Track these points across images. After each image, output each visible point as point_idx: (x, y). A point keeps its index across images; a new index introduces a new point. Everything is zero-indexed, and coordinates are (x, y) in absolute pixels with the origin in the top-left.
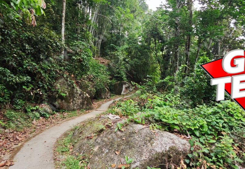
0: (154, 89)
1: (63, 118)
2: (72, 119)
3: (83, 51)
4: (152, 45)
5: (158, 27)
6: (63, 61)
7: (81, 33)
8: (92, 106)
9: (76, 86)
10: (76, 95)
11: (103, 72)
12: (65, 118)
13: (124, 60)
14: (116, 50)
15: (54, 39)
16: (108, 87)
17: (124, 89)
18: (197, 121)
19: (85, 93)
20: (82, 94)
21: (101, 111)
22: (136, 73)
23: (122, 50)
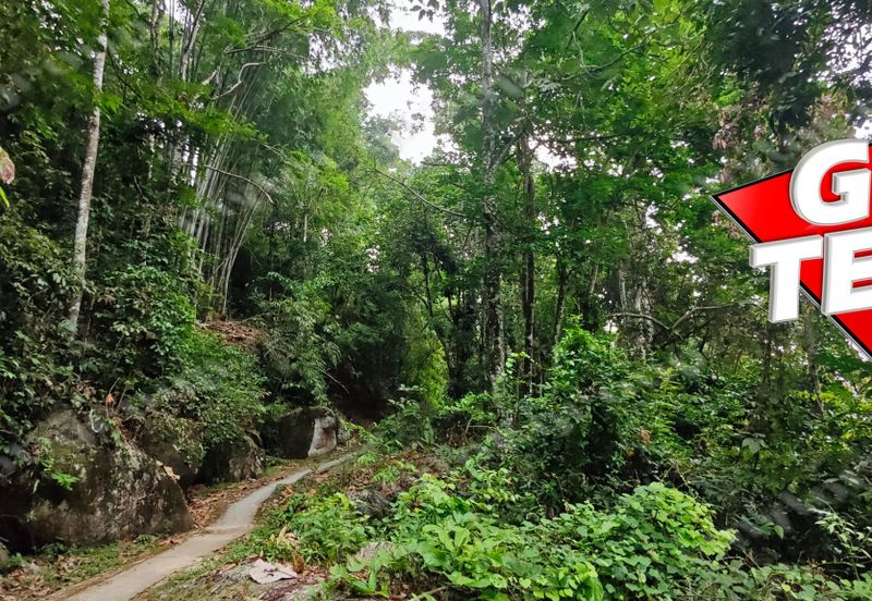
0: (426, 434)
1: (56, 584)
2: (94, 583)
3: (160, 305)
4: (416, 276)
5: (432, 218)
6: (72, 339)
7: (154, 237)
8: (186, 518)
9: (122, 440)
10: (120, 475)
11: (238, 376)
12: (66, 581)
13: (318, 328)
14: (289, 293)
15: (39, 260)
16: (254, 432)
17: (317, 436)
18: (567, 570)
19: (159, 463)
20: (147, 471)
21: (225, 532)
22: (360, 373)
23: (310, 295)
